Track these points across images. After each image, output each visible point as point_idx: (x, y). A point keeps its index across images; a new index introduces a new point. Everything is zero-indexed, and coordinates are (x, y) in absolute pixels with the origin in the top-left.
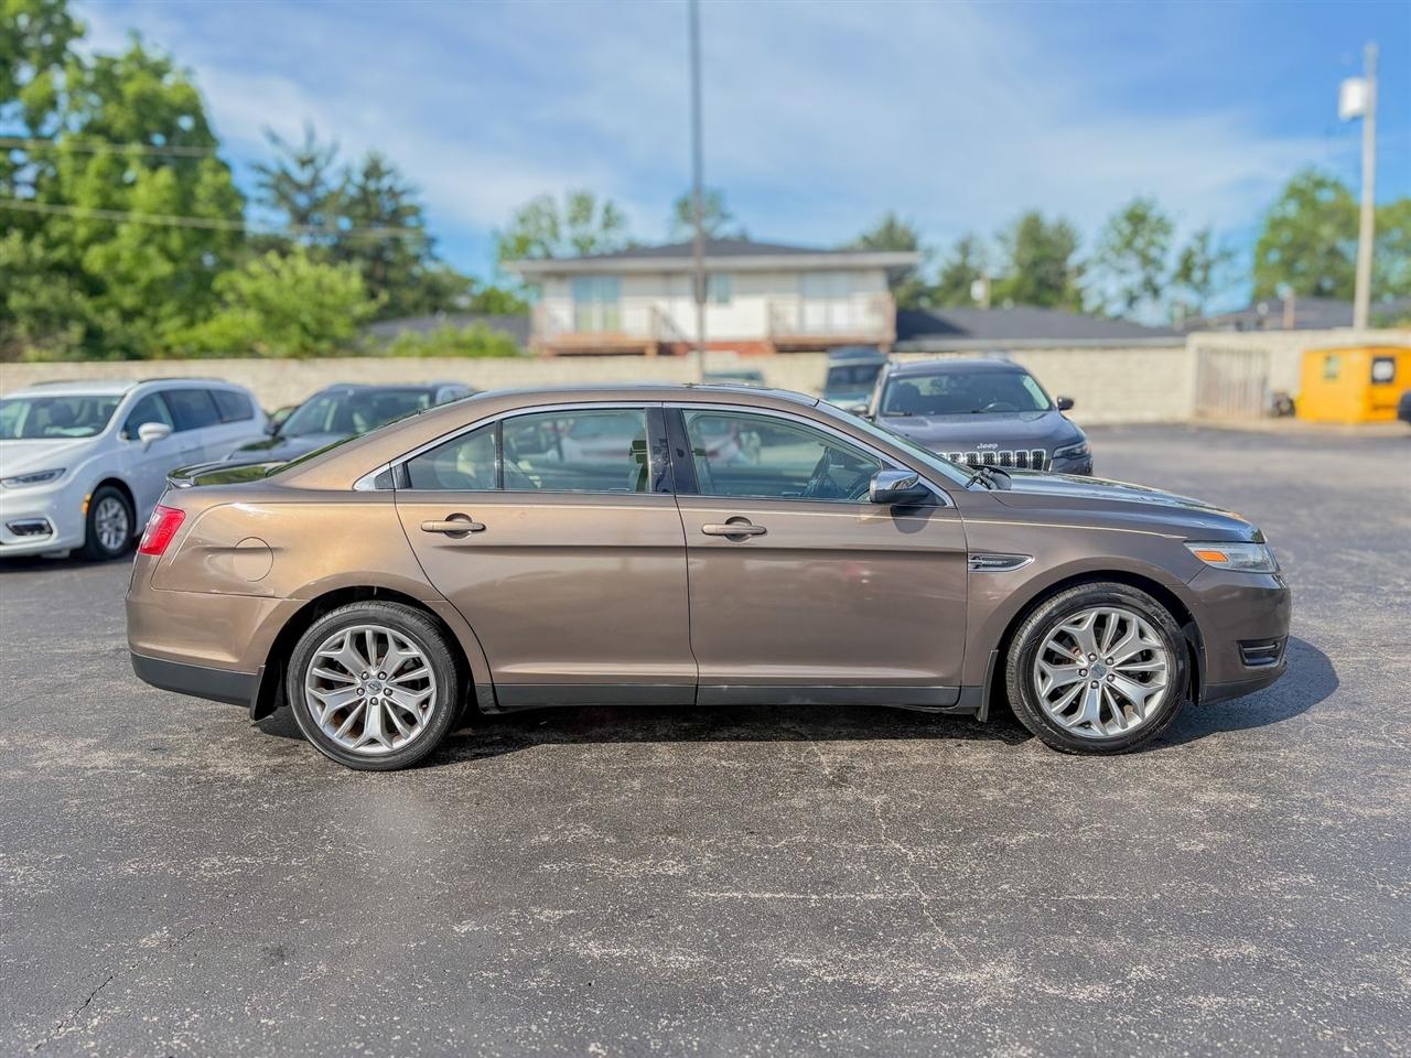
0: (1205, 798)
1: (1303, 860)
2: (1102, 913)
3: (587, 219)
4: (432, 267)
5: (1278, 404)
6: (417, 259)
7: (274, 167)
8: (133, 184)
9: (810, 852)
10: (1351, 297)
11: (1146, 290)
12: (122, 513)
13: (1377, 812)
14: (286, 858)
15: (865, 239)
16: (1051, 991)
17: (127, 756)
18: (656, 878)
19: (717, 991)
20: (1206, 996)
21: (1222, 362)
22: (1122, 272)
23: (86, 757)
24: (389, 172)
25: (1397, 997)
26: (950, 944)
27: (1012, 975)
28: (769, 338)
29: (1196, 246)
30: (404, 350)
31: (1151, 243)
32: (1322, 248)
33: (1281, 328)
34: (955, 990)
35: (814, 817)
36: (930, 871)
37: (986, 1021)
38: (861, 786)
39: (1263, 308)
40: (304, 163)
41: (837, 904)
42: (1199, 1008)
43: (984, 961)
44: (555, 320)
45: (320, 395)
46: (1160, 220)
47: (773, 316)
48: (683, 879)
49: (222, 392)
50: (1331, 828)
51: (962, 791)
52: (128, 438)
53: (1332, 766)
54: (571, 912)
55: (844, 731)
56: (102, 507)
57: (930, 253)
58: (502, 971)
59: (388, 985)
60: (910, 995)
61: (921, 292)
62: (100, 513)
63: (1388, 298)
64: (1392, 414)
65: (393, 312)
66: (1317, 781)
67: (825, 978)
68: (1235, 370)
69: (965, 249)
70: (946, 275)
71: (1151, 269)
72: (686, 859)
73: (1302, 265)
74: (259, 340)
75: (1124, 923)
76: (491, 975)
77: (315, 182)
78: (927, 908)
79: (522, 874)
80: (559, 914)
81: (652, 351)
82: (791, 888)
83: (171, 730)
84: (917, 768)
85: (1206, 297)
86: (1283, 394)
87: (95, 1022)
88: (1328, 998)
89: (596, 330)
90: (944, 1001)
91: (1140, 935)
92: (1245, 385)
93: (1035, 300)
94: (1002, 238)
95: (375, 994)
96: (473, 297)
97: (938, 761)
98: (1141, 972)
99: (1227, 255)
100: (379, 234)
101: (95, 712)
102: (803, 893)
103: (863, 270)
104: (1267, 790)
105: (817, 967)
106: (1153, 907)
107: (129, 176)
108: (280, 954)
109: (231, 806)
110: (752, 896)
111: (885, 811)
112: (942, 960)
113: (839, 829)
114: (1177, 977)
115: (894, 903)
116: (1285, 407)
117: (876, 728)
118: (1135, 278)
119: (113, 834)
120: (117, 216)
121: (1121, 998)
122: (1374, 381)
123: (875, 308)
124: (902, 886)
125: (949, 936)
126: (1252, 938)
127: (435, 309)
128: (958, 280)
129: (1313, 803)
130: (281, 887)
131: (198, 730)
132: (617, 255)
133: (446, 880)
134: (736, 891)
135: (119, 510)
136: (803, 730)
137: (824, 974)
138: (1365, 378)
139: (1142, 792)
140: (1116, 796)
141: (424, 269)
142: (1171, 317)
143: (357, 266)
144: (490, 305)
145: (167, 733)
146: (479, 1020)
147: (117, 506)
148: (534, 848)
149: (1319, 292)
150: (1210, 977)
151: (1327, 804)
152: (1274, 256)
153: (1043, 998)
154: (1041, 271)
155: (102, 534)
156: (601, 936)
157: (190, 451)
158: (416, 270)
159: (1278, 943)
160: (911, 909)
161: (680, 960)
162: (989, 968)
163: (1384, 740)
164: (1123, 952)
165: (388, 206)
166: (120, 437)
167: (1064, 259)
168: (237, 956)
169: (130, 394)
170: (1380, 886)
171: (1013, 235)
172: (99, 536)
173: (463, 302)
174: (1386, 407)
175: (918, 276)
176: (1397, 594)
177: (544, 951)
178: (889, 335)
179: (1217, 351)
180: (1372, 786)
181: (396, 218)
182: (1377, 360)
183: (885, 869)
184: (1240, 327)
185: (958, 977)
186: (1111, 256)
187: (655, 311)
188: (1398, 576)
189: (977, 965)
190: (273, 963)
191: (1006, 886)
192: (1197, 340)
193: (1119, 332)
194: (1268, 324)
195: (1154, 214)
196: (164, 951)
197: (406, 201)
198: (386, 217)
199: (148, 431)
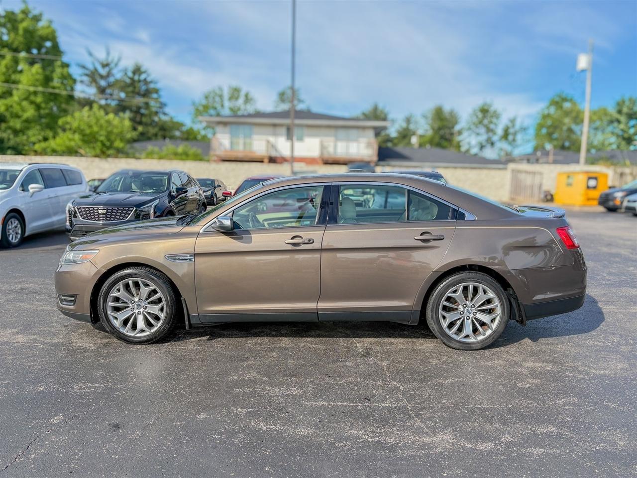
0: (528, 365)
1: (572, 392)
2: (487, 413)
3: (237, 98)
4: (164, 118)
5: (546, 196)
6: (156, 113)
7: (91, 67)
8: (21, 72)
9: (356, 385)
10: (578, 150)
11: (488, 143)
12: (19, 226)
13: (602, 372)
14: (115, 384)
15: (364, 114)
16: (468, 446)
17: (33, 337)
18: (288, 395)
19: (321, 445)
20: (535, 448)
21: (522, 177)
22: (478, 134)
23: (13, 337)
24: (144, 72)
25: (616, 449)
26: (422, 425)
27: (450, 439)
28: (320, 157)
29: (510, 125)
30: (150, 155)
31: (491, 122)
32: (565, 128)
33: (547, 163)
34: (426, 445)
35: (357, 370)
36: (411, 394)
37: (441, 458)
38: (376, 357)
39: (539, 154)
40: (105, 65)
41: (370, 407)
42: (533, 454)
43: (438, 433)
44: (221, 144)
45: (116, 174)
46: (495, 112)
47: (323, 147)
48: (300, 396)
49: (67, 171)
50: (582, 379)
51: (422, 360)
52: (23, 190)
53: (581, 352)
54: (251, 410)
55: (367, 333)
56: (9, 222)
57: (393, 121)
58: (222, 435)
59: (170, 440)
60: (407, 447)
61: (389, 140)
62: (9, 225)
63: (593, 151)
64: (596, 202)
65: (144, 137)
66: (575, 359)
67: (369, 439)
68: (528, 180)
69: (408, 120)
70: (399, 132)
71: (490, 134)
72: (301, 387)
73: (555, 135)
74: (80, 148)
75: (497, 417)
76: (217, 437)
77: (109, 74)
78: (411, 410)
79: (226, 393)
80: (245, 411)
81: (266, 160)
82: (349, 400)
83: (52, 326)
84: (401, 350)
85: (514, 148)
86: (548, 192)
87: (33, 456)
88: (587, 450)
89: (240, 149)
90: (422, 449)
91: (505, 422)
92: (532, 187)
93: (439, 145)
94: (425, 117)
95: (164, 445)
96: (182, 132)
97: (410, 347)
98: (506, 438)
99: (524, 129)
100: (139, 101)
101: (15, 317)
102: (355, 403)
103: (364, 128)
104: (554, 362)
105: (364, 435)
106: (509, 410)
107: (20, 68)
108: (117, 426)
109: (86, 361)
110: (332, 404)
111: (388, 368)
112: (419, 432)
113: (368, 376)
114: (522, 440)
115: (396, 408)
116: (549, 197)
117: (381, 332)
118: (483, 138)
119: (30, 372)
120: (13, 86)
121: (499, 449)
122: (588, 187)
123: (369, 145)
124: (399, 401)
125: (421, 422)
126: (553, 425)
127: (164, 137)
128: (405, 135)
129: (574, 368)
130: (114, 397)
131: (65, 326)
132: (250, 116)
133: (191, 395)
134: (325, 401)
135: (17, 224)
136: (348, 332)
137: (368, 438)
138: (584, 186)
139: (500, 362)
140: (489, 364)
141: (159, 118)
142: (499, 155)
143: (128, 114)
144: (190, 136)
145: (51, 327)
146: (213, 457)
147: (17, 222)
148: (230, 382)
149: (563, 148)
150: (536, 440)
151: (580, 368)
152: (544, 131)
153: (465, 448)
154: (442, 132)
155: (9, 235)
156: (266, 421)
157: (52, 197)
158: (156, 119)
159: (564, 426)
160: (403, 410)
161: (303, 431)
162: (440, 436)
163: (603, 342)
164: (497, 429)
165: (144, 88)
166: (19, 190)
167: (453, 127)
168: (97, 428)
169: (24, 170)
170: (606, 403)
171: (430, 116)
172: (8, 236)
173: (177, 133)
174: (593, 199)
175: (388, 132)
176: (604, 280)
177: (240, 427)
178: (375, 158)
179: (519, 171)
180: (598, 361)
181: (147, 94)
182: (590, 178)
183: (391, 393)
184: (528, 161)
185: (427, 439)
186: (473, 127)
187: (268, 142)
188: (603, 272)
189: (435, 434)
190: (114, 431)
191: (445, 401)
192: (511, 166)
193: (477, 161)
194: (541, 161)
195: (492, 109)
196: (61, 425)
197: (152, 86)
198: (142, 93)
199: (33, 187)
